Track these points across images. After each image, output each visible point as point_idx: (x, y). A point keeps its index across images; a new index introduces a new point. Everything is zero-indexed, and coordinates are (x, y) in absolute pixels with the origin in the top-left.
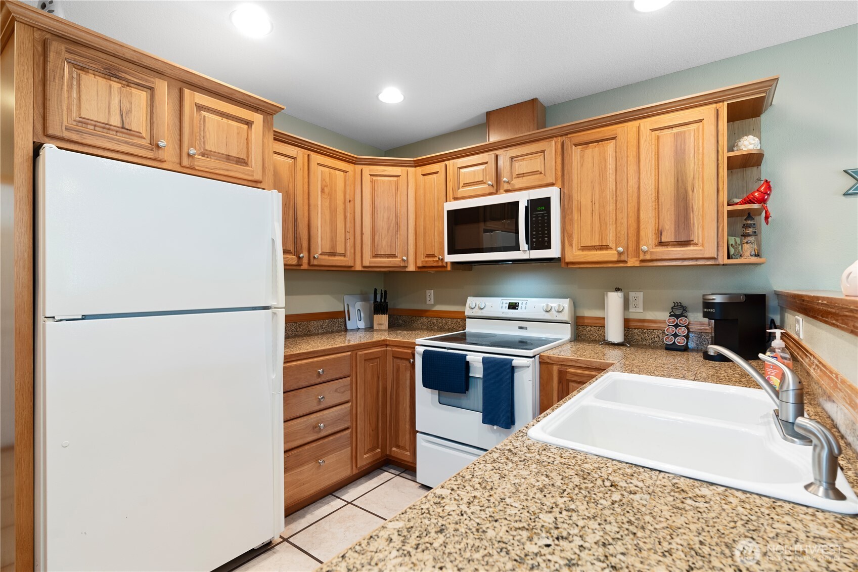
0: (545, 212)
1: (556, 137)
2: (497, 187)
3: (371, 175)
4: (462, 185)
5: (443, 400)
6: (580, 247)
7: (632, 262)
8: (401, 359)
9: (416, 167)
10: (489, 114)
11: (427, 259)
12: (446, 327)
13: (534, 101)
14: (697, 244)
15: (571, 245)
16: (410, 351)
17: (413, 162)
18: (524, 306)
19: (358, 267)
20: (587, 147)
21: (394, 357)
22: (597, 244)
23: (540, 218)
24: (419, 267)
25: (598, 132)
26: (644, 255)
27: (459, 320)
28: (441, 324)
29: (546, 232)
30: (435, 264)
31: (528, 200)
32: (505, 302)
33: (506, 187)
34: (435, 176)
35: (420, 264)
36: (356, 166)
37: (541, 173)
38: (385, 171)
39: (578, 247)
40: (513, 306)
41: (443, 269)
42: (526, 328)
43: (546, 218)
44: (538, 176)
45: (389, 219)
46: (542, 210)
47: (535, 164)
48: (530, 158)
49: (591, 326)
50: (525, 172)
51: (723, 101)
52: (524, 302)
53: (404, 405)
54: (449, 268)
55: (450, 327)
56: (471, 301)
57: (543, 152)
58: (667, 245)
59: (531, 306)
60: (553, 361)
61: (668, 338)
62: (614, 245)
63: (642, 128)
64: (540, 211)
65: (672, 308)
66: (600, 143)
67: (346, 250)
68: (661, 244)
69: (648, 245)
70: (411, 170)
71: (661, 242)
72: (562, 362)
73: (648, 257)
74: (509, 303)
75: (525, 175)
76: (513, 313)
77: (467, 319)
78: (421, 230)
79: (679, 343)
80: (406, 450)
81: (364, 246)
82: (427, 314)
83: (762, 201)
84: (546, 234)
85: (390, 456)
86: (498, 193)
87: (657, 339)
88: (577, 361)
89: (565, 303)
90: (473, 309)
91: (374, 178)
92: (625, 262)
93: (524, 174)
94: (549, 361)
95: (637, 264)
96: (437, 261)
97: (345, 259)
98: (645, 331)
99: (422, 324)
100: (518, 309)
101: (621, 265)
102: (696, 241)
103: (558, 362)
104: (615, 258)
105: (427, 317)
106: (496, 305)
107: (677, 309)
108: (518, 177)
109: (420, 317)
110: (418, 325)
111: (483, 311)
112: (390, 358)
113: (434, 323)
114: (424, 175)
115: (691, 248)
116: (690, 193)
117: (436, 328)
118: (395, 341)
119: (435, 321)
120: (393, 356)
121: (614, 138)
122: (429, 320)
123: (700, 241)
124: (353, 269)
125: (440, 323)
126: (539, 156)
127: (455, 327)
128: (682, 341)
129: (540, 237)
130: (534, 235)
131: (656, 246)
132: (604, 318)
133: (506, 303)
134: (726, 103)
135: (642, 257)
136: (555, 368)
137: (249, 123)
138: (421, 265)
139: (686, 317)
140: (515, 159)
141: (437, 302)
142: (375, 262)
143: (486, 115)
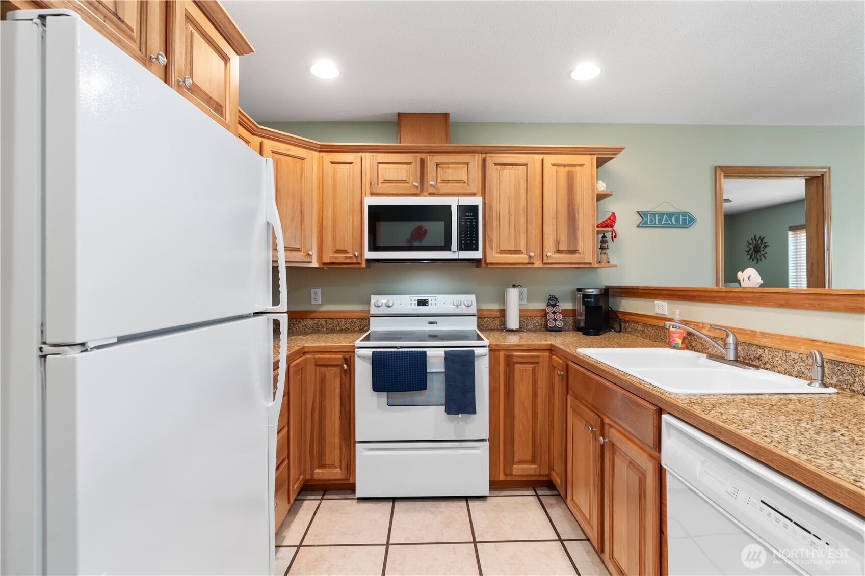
0: (474, 218)
1: (478, 153)
2: (421, 190)
3: (273, 152)
4: (382, 181)
5: (392, 401)
6: (498, 251)
7: (538, 264)
8: (327, 366)
9: (320, 152)
10: (399, 114)
11: (336, 255)
12: (338, 328)
13: (446, 115)
14: (580, 253)
15: (492, 248)
16: (341, 356)
17: (319, 146)
18: (434, 302)
20: (504, 168)
21: (317, 365)
22: (513, 249)
23: (468, 223)
24: (325, 264)
25: (515, 158)
26: (547, 259)
27: (354, 320)
28: (331, 326)
29: (474, 236)
30: (348, 261)
31: (458, 206)
32: (413, 299)
33: (431, 190)
34: (347, 166)
35: (326, 260)
37: (465, 182)
38: (289, 150)
39: (497, 250)
40: (423, 303)
41: (357, 266)
42: (436, 323)
43: (474, 223)
44: (462, 184)
46: (470, 216)
47: (462, 174)
48: (455, 167)
49: (488, 317)
50: (450, 179)
51: (594, 155)
52: (433, 299)
53: (333, 418)
54: (364, 265)
55: (343, 328)
56: (374, 299)
57: (468, 164)
58: (561, 253)
59: (441, 302)
60: (501, 348)
61: (550, 322)
62: (525, 250)
63: (545, 162)
64: (469, 216)
65: (549, 300)
66: (514, 166)
69: (549, 252)
70: (316, 154)
71: (558, 250)
72: (508, 347)
73: (550, 261)
74: (418, 300)
75: (449, 182)
76: (423, 310)
77: (371, 318)
78: (328, 223)
79: (558, 325)
80: (336, 467)
82: (313, 315)
83: (612, 226)
84: (474, 237)
85: (312, 480)
86: (421, 194)
87: (537, 324)
88: (520, 345)
89: (472, 298)
90: (379, 307)
92: (533, 263)
93: (449, 180)
94: (496, 348)
95: (541, 266)
96: (350, 257)
98: (528, 318)
99: (305, 327)
100: (428, 305)
101: (529, 266)
102: (580, 251)
103: (505, 348)
104: (526, 261)
105: (313, 319)
106: (405, 303)
107: (552, 300)
108: (443, 183)
109: (303, 319)
110: (299, 328)
111: (391, 309)
112: (311, 367)
113: (321, 325)
114: (332, 163)
115: (577, 255)
116: (577, 215)
117: (325, 330)
118: (318, 346)
119: (323, 323)
120: (315, 365)
121: (526, 165)
122: (315, 322)
123: (582, 251)
125: (330, 324)
126: (463, 167)
127: (349, 328)
128: (560, 324)
129: (469, 240)
130: (463, 237)
131: (555, 253)
132: (505, 310)
133: (415, 300)
134: (596, 156)
135: (545, 261)
136: (502, 354)
138: (328, 261)
139: (558, 306)
140: (440, 165)
141: (325, 302)
143: (397, 115)
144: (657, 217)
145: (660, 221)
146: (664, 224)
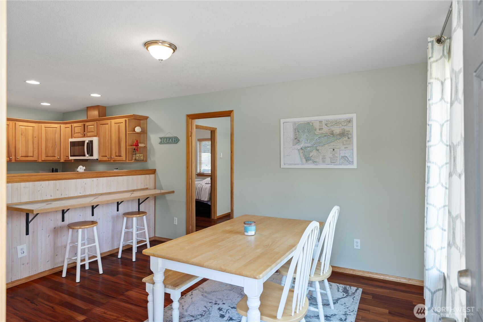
0: (92, 145)
2: (82, 135)
3: (45, 127)
4: (75, 133)
6: (101, 156)
9: (64, 124)
10: (87, 107)
13: (98, 106)
17: (62, 123)
19: (40, 161)
20: (103, 126)
22: (104, 155)
24: (64, 161)
25: (105, 121)
26: (114, 159)
31: (88, 141)
33: (85, 135)
34: (68, 128)
36: (39, 124)
38: (51, 126)
41: (70, 162)
43: (92, 147)
44: (93, 133)
45: (52, 143)
47: (92, 129)
54: (73, 161)
57: (94, 125)
66: (105, 125)
67: (33, 155)
68: (116, 156)
69: (113, 156)
70: (62, 125)
75: (90, 132)
78: (65, 147)
81: (42, 153)
84: (92, 152)
91: (46, 128)
96: (68, 159)
97: (33, 158)
108: (88, 132)
114: (65, 128)
115: (121, 157)
121: (108, 124)
123: (123, 156)
124: (38, 161)
130: (89, 152)
134: (128, 119)
140: (88, 126)
142: (46, 159)
143: (86, 108)
144: (165, 139)
145: (166, 141)
146: (168, 142)
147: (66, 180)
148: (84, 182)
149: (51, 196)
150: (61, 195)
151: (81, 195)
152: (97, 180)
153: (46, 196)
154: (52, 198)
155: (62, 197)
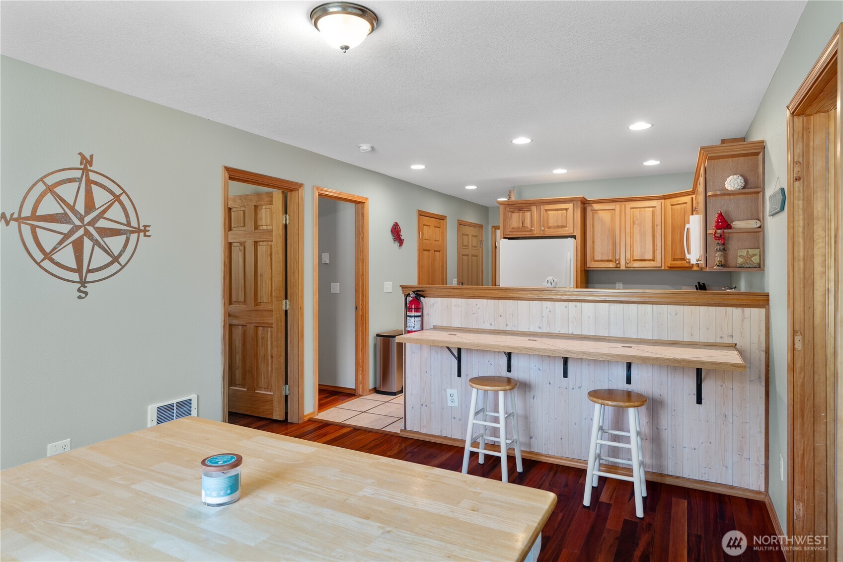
36: (662, 200)
38: (678, 201)
45: (680, 234)
67: (654, 257)
81: (667, 254)
91: (673, 207)
97: (655, 263)
124: (662, 268)
137: (566, 209)
142: (674, 264)
147: (514, 301)
148: (547, 308)
149: (491, 324)
150: (507, 325)
151: (540, 331)
152: (576, 306)
153: (484, 322)
154: (493, 328)
155: (508, 328)
